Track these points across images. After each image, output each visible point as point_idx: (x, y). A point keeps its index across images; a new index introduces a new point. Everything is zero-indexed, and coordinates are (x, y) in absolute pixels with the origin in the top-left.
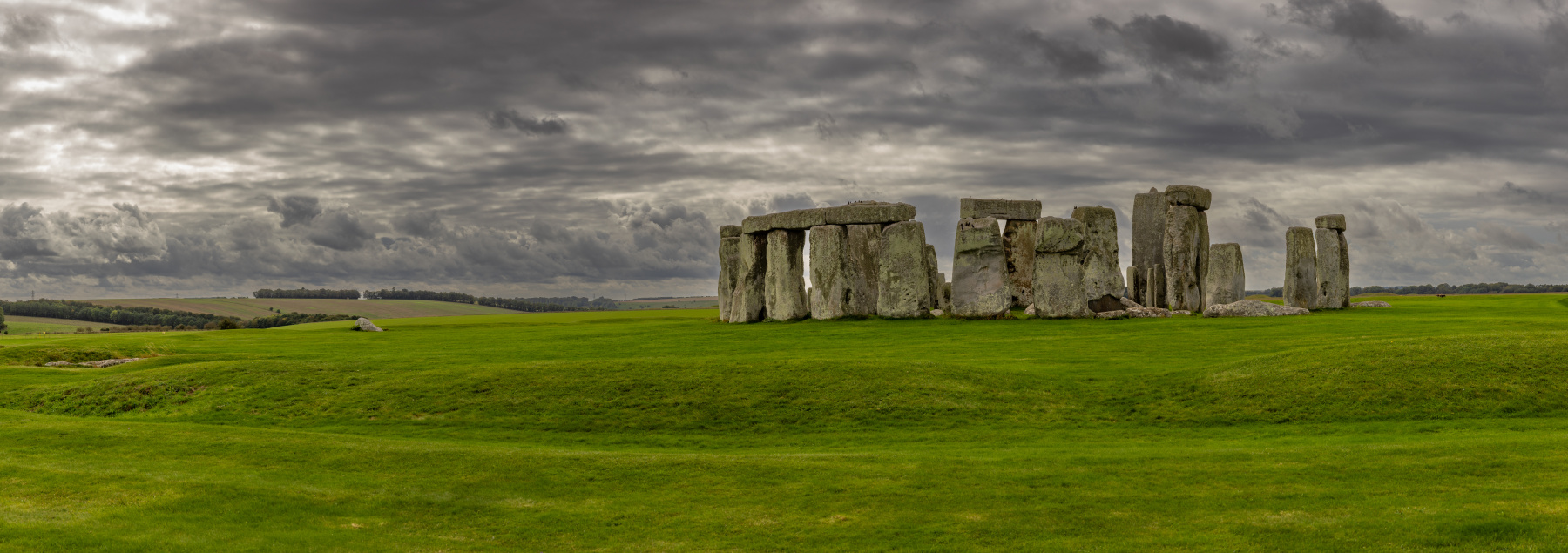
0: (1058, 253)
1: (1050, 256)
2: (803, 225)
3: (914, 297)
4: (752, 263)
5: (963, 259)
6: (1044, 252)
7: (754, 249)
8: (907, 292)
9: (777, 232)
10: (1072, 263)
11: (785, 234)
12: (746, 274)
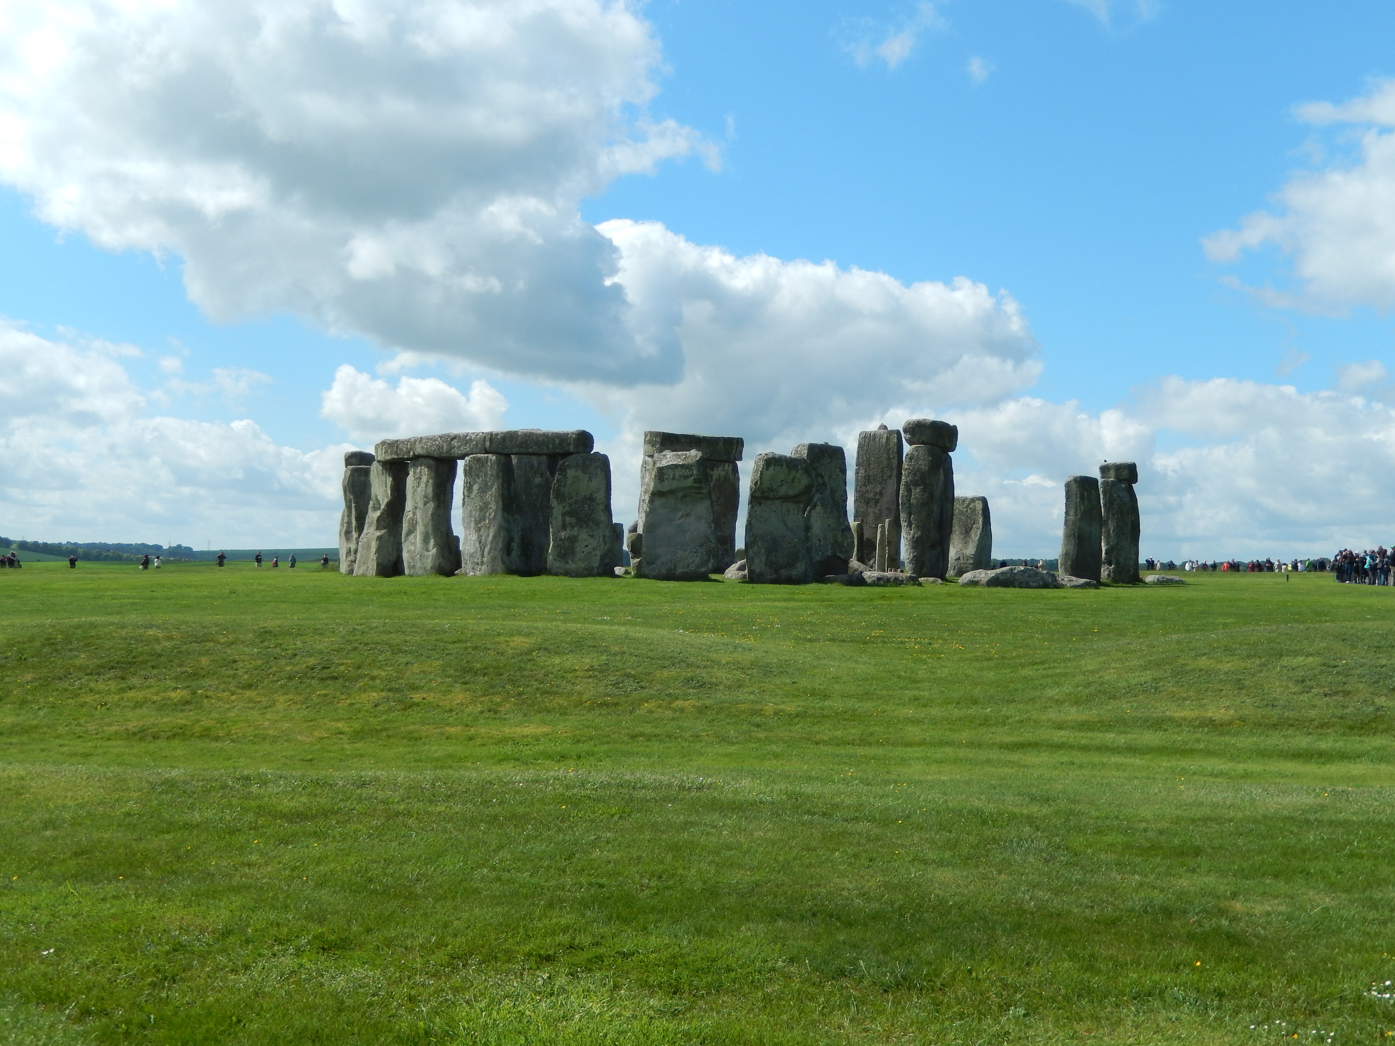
0: (778, 499)
1: (769, 503)
2: (456, 452)
3: (594, 549)
4: (386, 500)
5: (658, 502)
6: (763, 498)
7: (389, 480)
8: (586, 543)
9: (421, 459)
10: (796, 512)
11: (431, 462)
12: (378, 513)
